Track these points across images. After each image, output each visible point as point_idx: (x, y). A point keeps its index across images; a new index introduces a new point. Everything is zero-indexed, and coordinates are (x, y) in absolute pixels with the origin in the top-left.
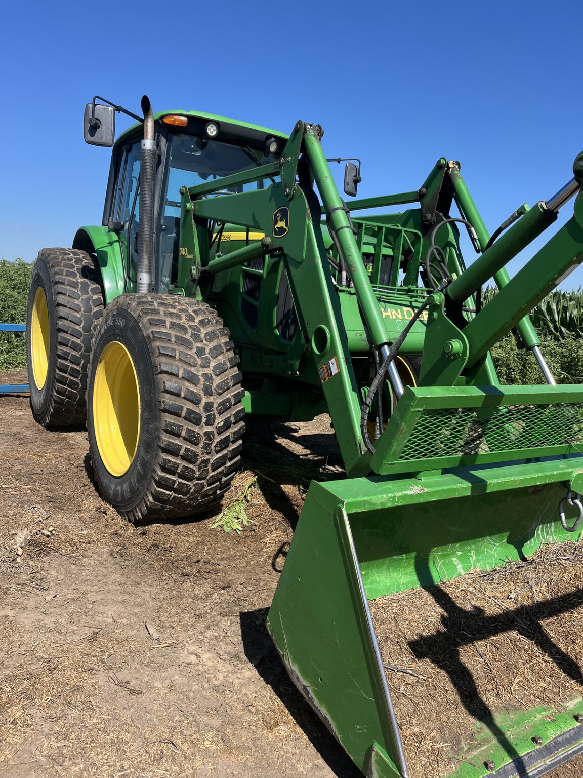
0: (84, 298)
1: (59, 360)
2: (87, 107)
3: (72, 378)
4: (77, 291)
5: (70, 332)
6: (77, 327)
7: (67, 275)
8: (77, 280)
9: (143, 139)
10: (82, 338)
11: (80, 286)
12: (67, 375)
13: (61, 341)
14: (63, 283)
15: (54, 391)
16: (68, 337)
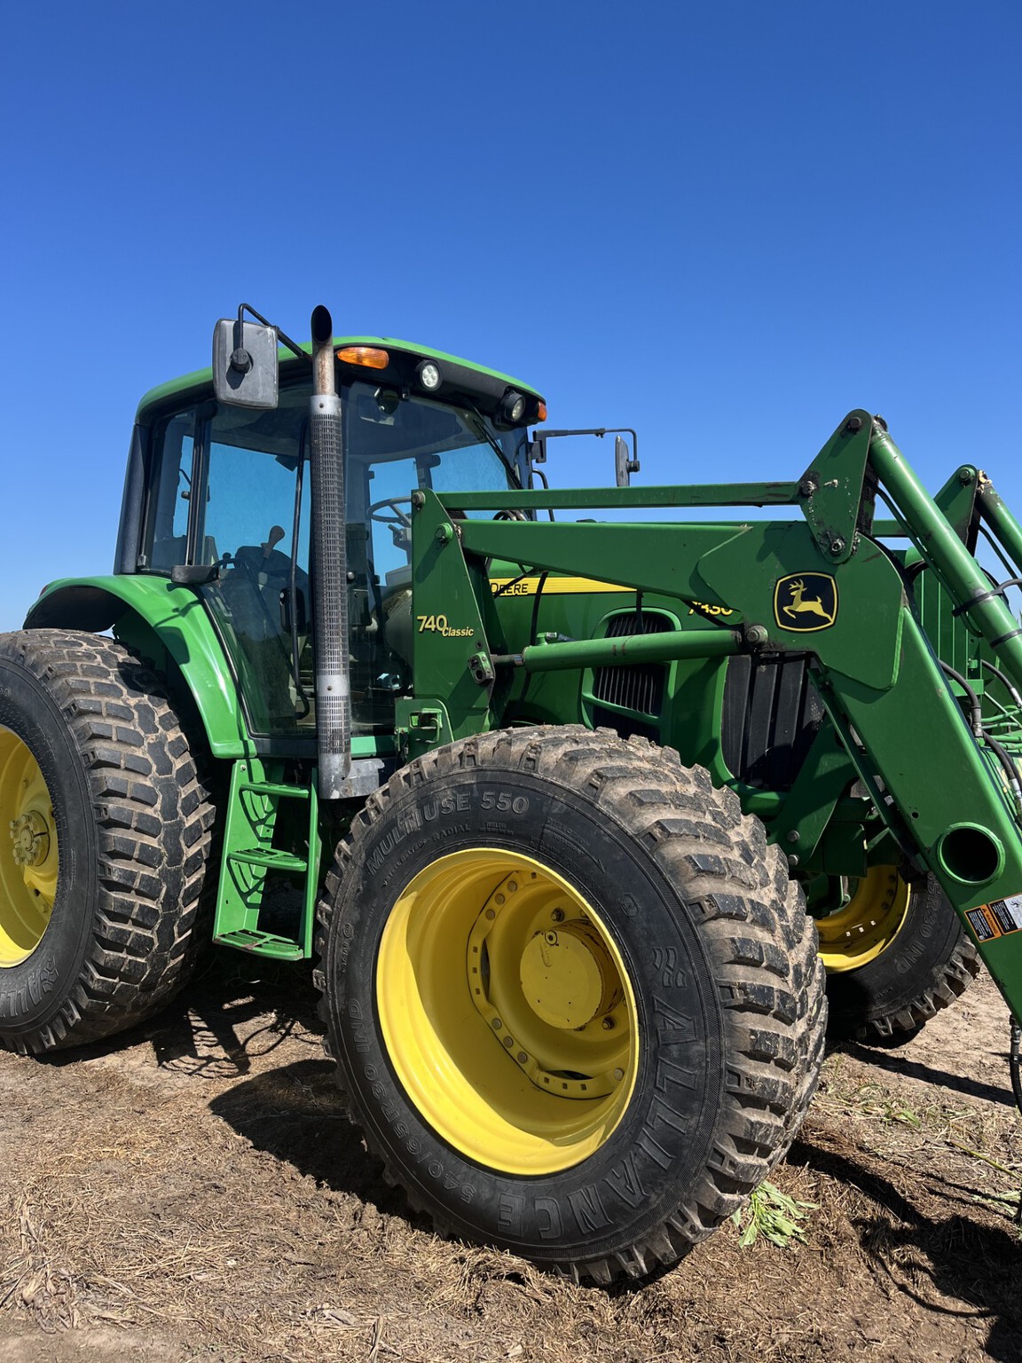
0: (152, 742)
1: (113, 894)
2: (218, 326)
3: (140, 931)
4: (132, 728)
5: (134, 824)
6: (149, 811)
7: (100, 694)
8: (125, 702)
9: (313, 395)
10: (162, 835)
11: (136, 715)
12: (128, 927)
13: (118, 849)
14: (98, 714)
15: (92, 968)
16: (130, 835)
